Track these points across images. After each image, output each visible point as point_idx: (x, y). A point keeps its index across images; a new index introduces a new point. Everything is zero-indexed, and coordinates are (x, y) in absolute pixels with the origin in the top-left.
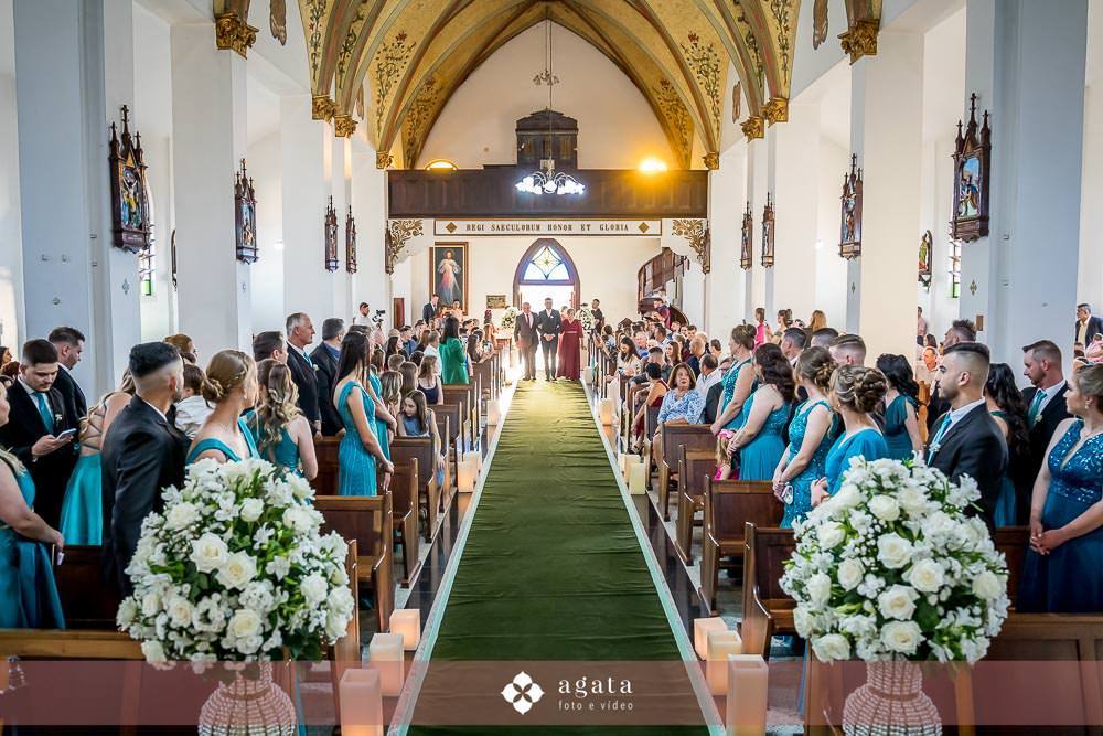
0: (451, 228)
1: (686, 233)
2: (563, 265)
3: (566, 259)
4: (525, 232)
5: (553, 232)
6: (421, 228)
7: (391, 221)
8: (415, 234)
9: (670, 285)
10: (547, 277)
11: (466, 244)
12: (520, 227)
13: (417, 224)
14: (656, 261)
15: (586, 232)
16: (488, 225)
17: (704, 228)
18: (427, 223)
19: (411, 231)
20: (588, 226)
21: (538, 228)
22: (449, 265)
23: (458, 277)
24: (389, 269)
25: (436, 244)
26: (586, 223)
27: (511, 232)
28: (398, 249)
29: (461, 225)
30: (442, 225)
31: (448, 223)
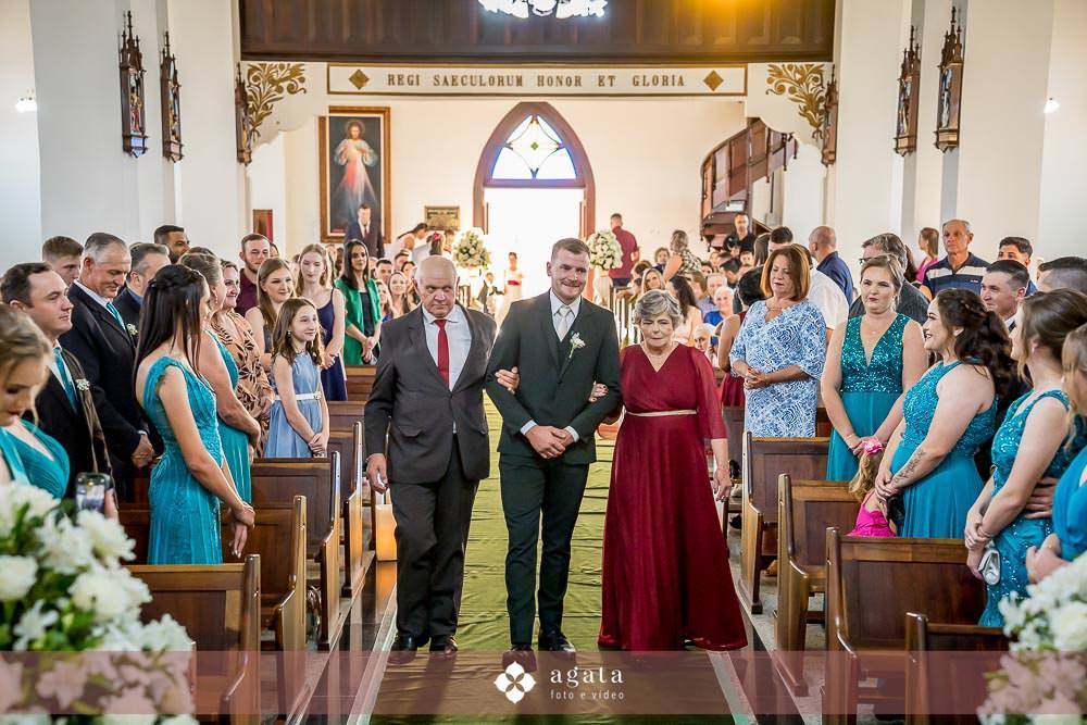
0: (359, 80)
1: (792, 91)
2: (564, 151)
3: (569, 141)
4: (495, 89)
5: (546, 89)
6: (302, 80)
7: (246, 65)
8: (292, 90)
9: (760, 188)
10: (534, 173)
11: (385, 111)
12: (485, 80)
13: (295, 72)
14: (735, 143)
15: (607, 89)
16: (427, 75)
17: (827, 79)
18: (313, 70)
19: (284, 85)
20: (611, 78)
21: (519, 81)
22: (355, 151)
23: (373, 172)
24: (243, 156)
25: (332, 109)
26: (606, 72)
27: (469, 89)
28: (261, 118)
29: (377, 75)
30: (342, 74)
31: (351, 70)
